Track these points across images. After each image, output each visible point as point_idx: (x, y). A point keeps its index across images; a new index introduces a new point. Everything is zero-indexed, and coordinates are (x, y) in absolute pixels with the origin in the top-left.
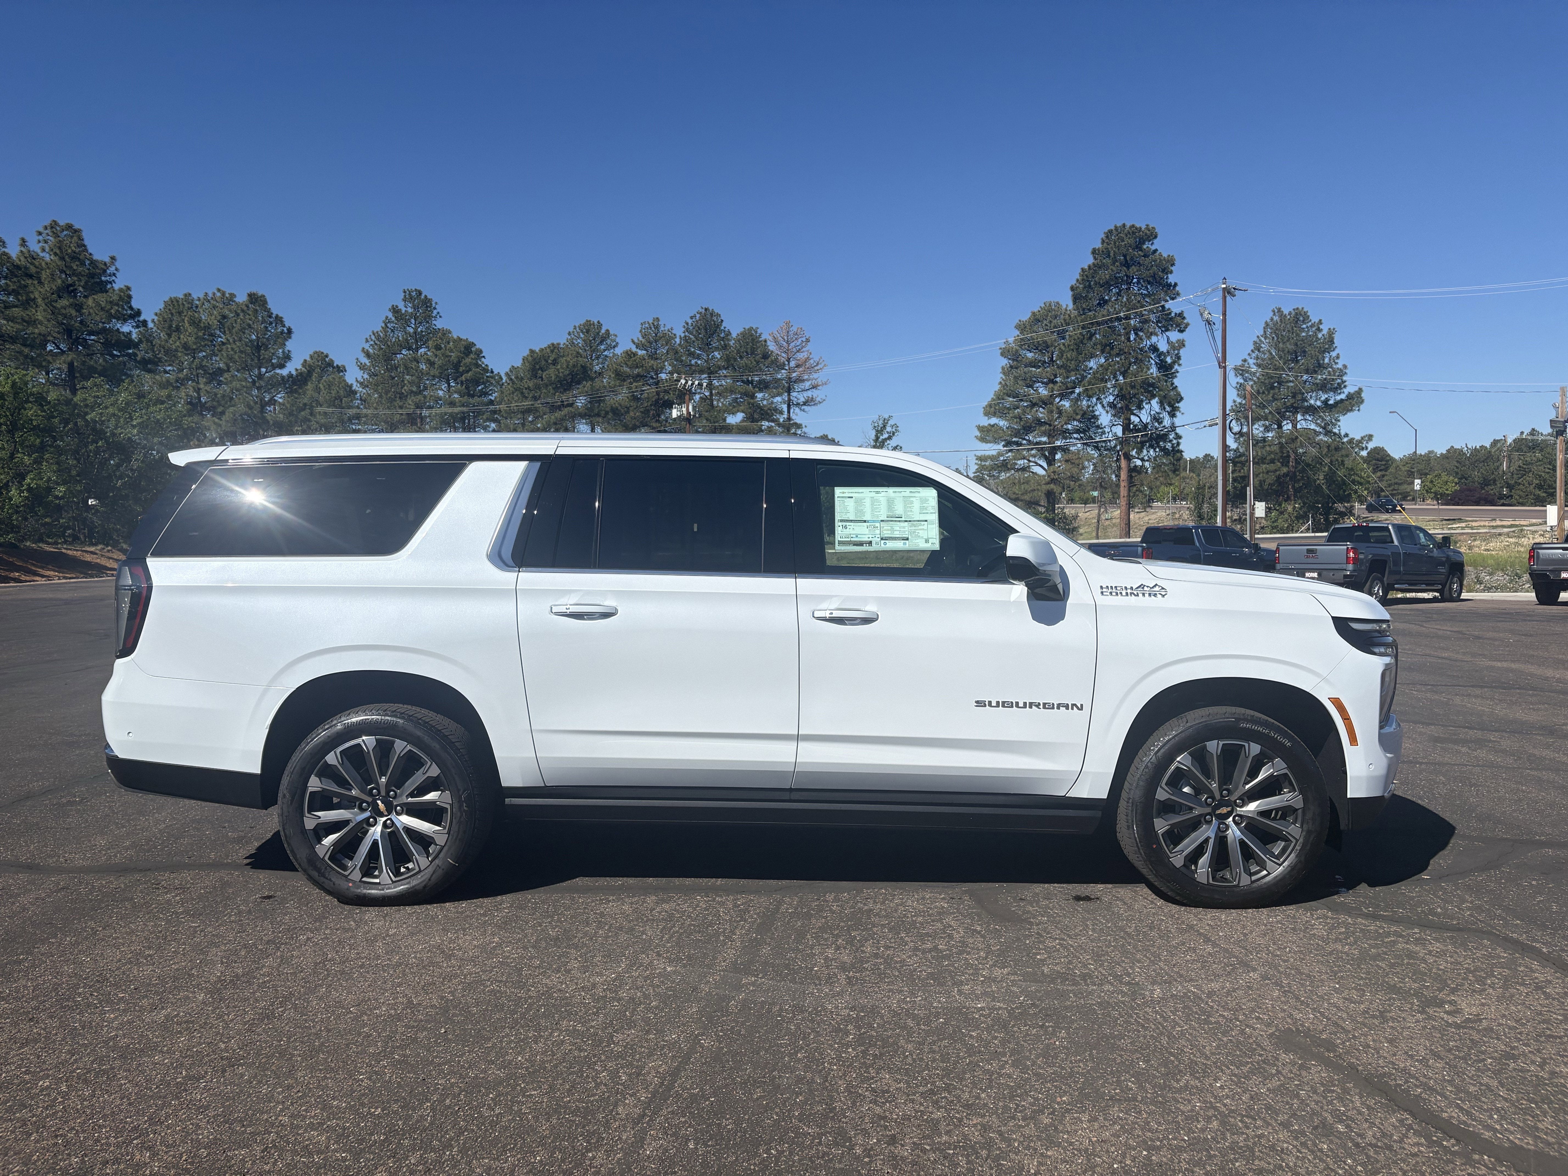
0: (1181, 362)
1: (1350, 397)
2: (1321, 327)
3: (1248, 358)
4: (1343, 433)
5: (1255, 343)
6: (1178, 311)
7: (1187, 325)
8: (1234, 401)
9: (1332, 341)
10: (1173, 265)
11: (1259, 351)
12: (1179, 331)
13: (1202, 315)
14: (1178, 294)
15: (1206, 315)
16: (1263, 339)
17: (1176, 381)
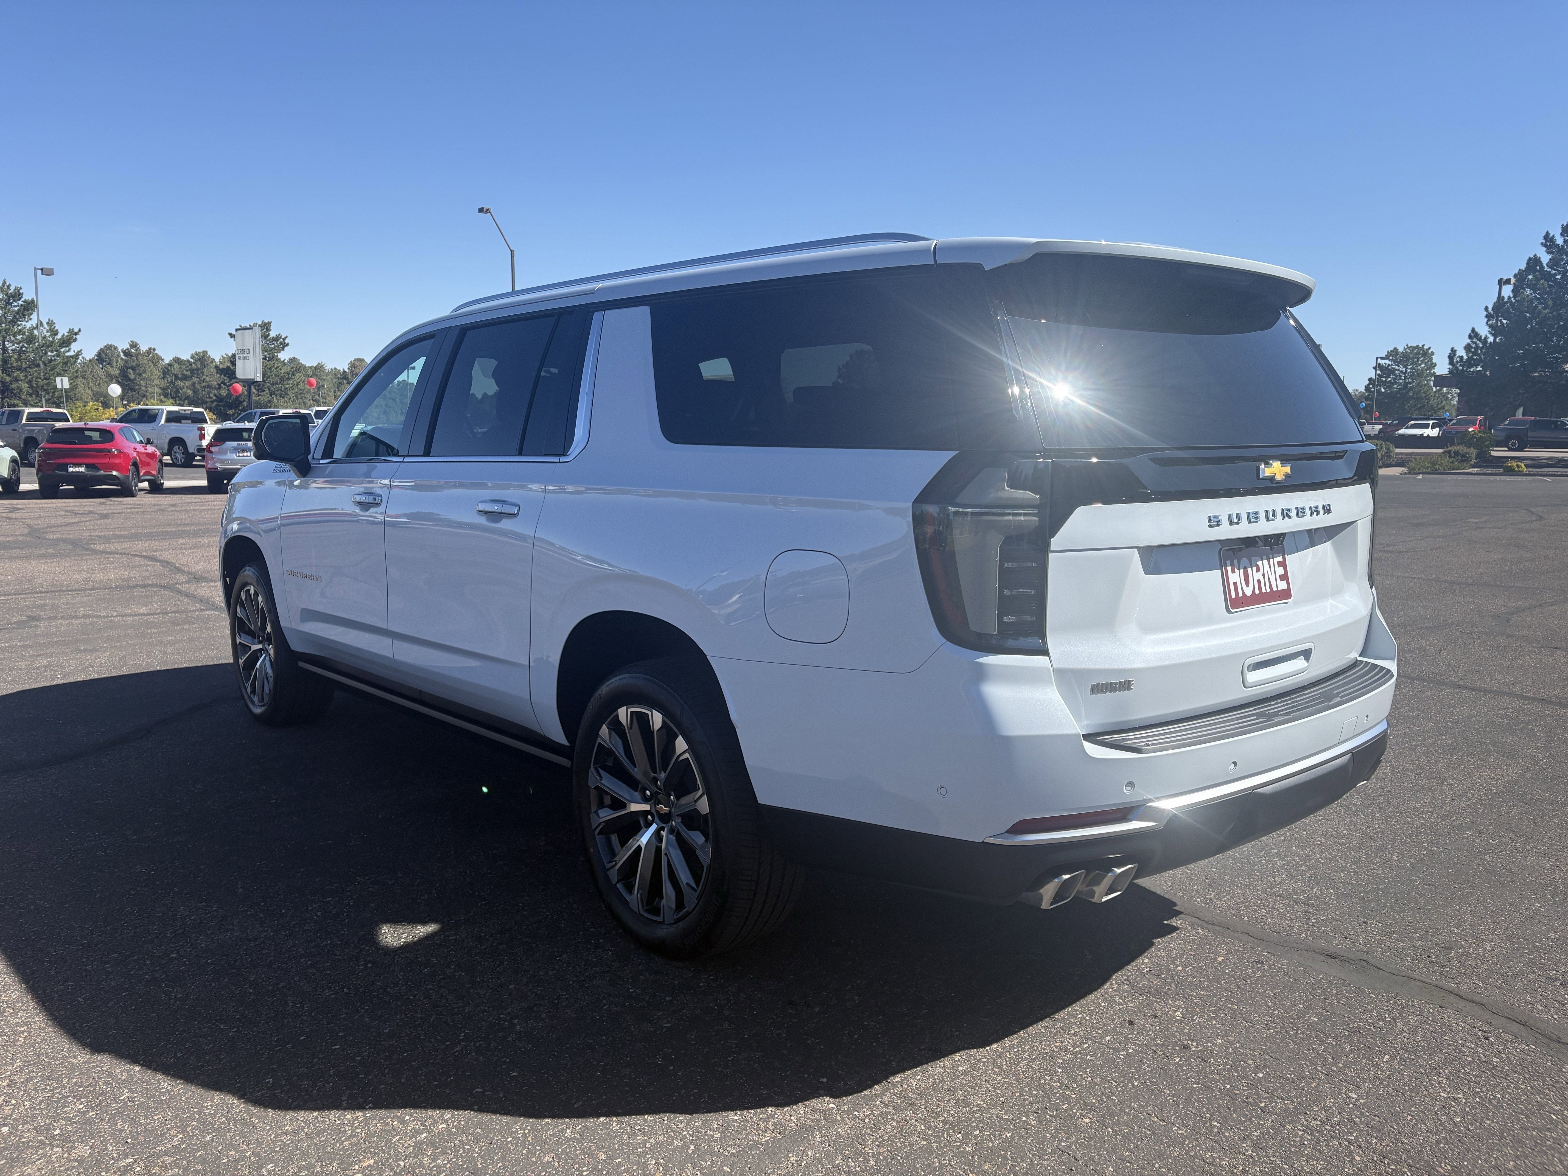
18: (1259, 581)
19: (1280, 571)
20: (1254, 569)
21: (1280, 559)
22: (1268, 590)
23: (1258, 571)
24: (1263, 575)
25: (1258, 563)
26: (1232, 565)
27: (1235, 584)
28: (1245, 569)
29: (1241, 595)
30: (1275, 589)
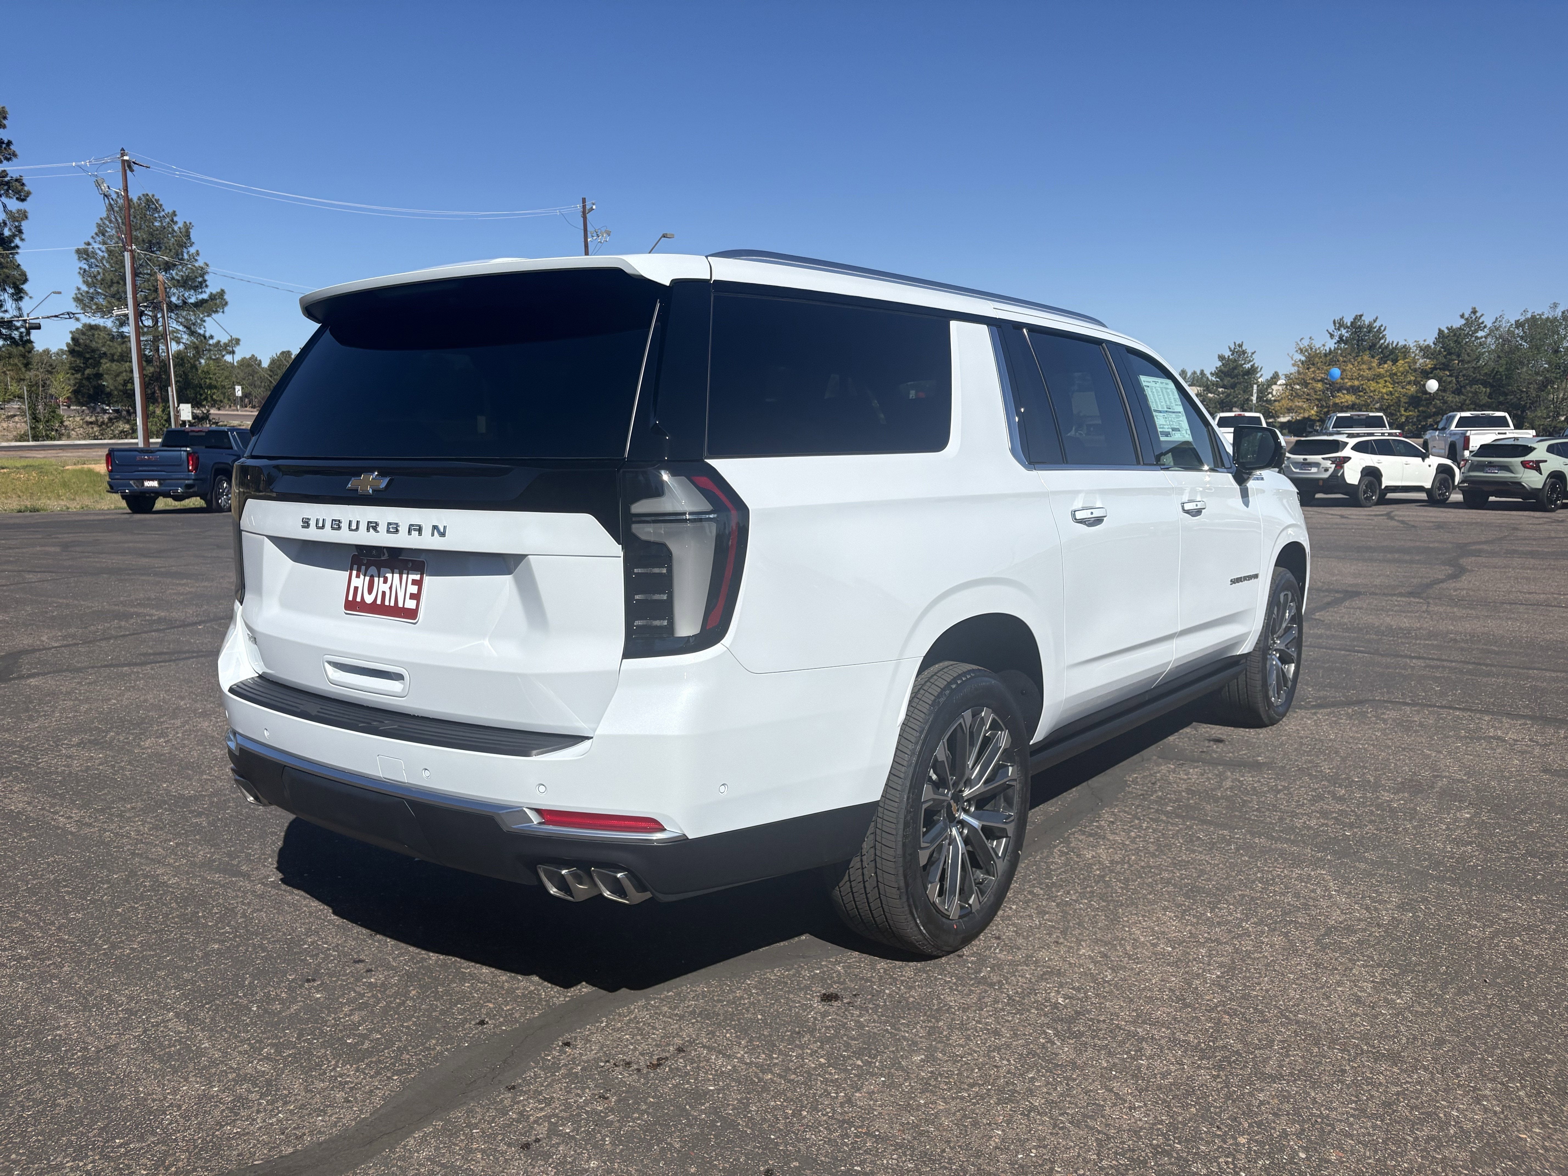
0: (24, 236)
1: (212, 297)
2: (175, 219)
3: (91, 241)
4: (207, 335)
5: (99, 226)
6: (15, 176)
7: (28, 194)
8: (79, 289)
9: (188, 236)
10: (5, 118)
11: (103, 235)
12: (17, 199)
13: (98, 185)
14: (15, 155)
15: (104, 187)
16: (107, 223)
17: (19, 259)
18: (384, 593)
19: (414, 589)
20: (382, 579)
21: (417, 577)
22: (392, 604)
23: (385, 582)
24: (391, 588)
25: (387, 575)
26: (359, 571)
27: (356, 588)
28: (372, 577)
29: (359, 599)
30: (400, 605)
